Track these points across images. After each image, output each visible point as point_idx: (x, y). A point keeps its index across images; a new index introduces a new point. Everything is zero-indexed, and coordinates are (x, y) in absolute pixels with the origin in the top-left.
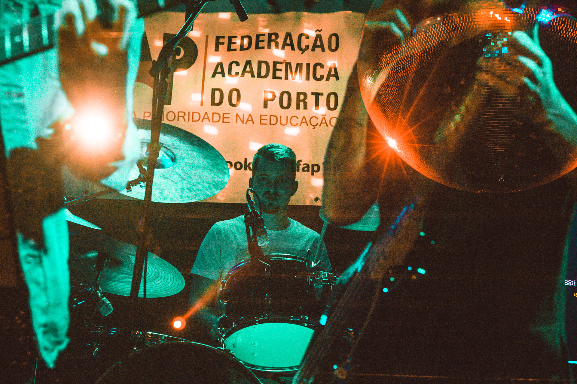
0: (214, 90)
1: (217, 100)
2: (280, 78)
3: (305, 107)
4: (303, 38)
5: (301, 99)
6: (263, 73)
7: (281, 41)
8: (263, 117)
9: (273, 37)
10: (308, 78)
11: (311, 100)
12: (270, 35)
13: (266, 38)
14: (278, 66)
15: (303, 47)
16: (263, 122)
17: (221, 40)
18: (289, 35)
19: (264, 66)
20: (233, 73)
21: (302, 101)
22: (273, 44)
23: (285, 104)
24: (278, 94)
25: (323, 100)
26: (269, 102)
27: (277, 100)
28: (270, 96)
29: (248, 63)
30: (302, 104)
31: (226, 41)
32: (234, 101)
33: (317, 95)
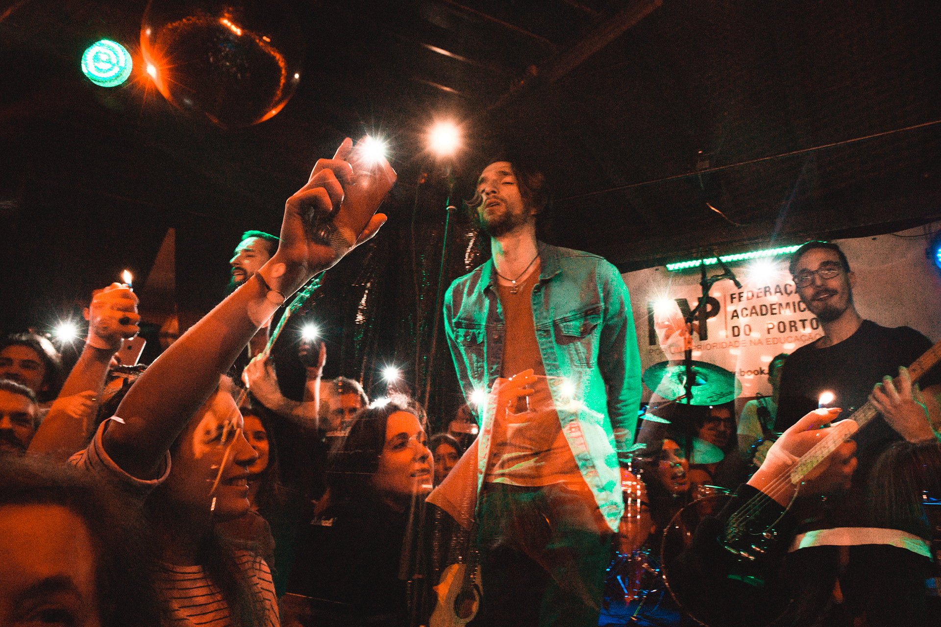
0: (733, 327)
1: (736, 333)
2: (776, 314)
3: (796, 330)
4: (788, 286)
5: (793, 325)
6: (764, 312)
8: (768, 340)
10: (795, 311)
11: (799, 324)
13: (763, 291)
14: (774, 307)
16: (769, 343)
17: (734, 296)
18: (778, 286)
20: (744, 315)
21: (793, 326)
23: (782, 329)
24: (776, 324)
25: (807, 323)
26: (771, 330)
27: (776, 328)
28: (771, 326)
29: (753, 308)
30: (793, 328)
31: (737, 296)
32: (747, 332)
33: (803, 321)
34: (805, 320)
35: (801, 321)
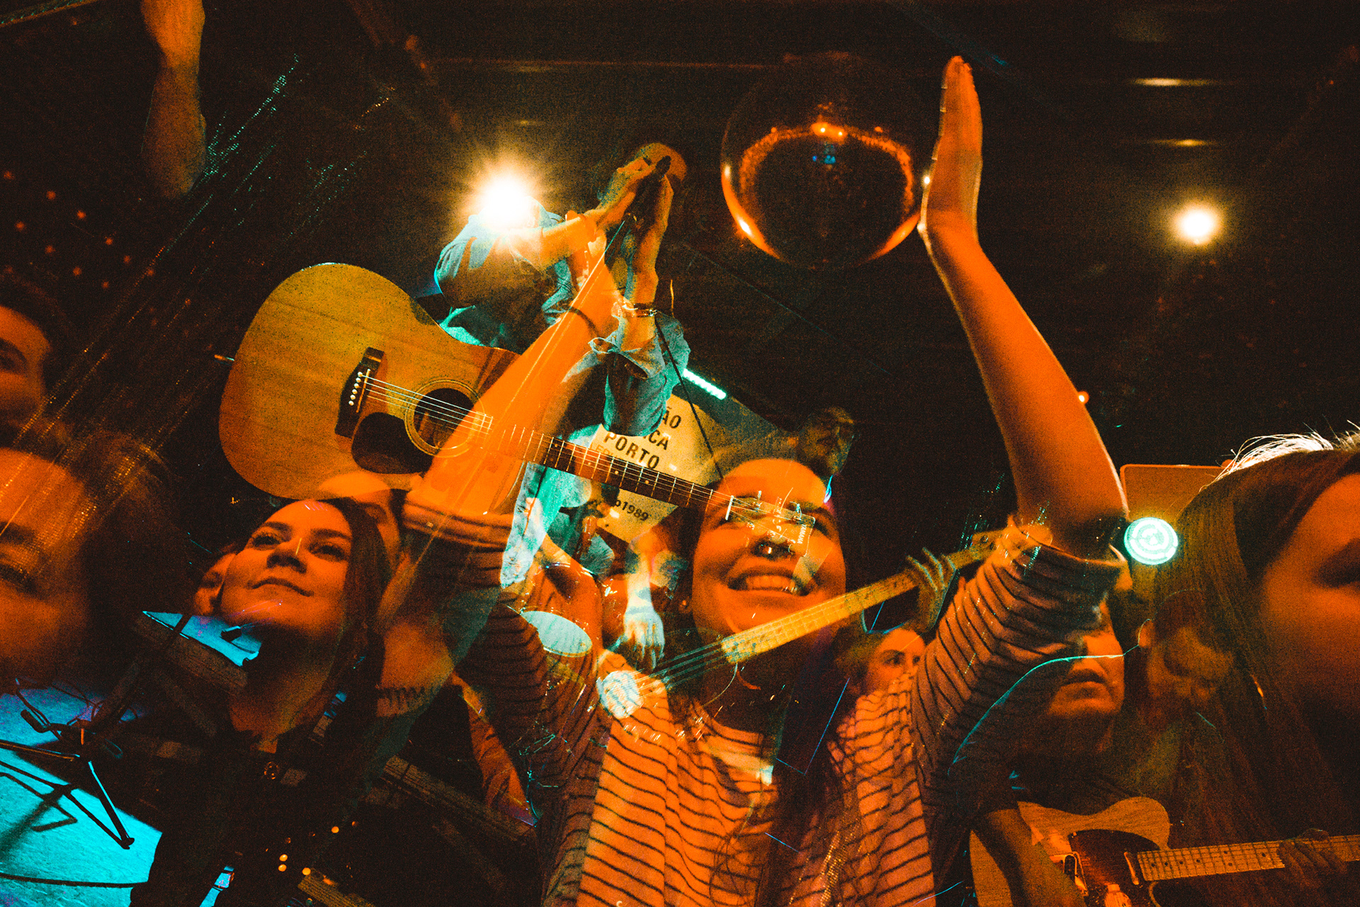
3: (632, 456)
23: (620, 447)
25: (647, 457)
26: (609, 439)
30: (631, 453)
33: (645, 452)
34: (649, 453)
35: (643, 450)
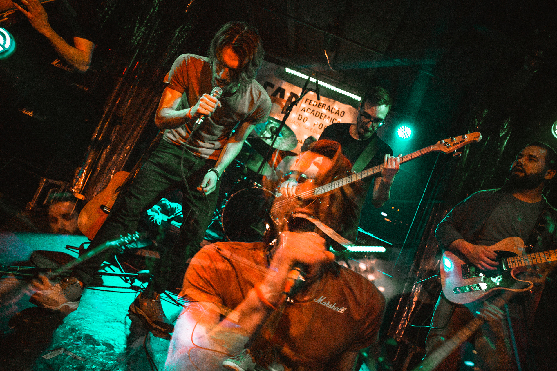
0: (300, 115)
1: (300, 119)
2: (322, 119)
4: (333, 109)
6: (317, 115)
7: (326, 107)
8: (312, 129)
9: (324, 105)
12: (324, 104)
13: (322, 105)
14: (323, 115)
15: (332, 112)
16: (311, 131)
18: (329, 106)
19: (318, 113)
20: (308, 112)
22: (323, 107)
23: (320, 127)
24: (319, 123)
27: (318, 126)
28: (316, 123)
29: (314, 111)
31: (309, 101)
32: (305, 121)
